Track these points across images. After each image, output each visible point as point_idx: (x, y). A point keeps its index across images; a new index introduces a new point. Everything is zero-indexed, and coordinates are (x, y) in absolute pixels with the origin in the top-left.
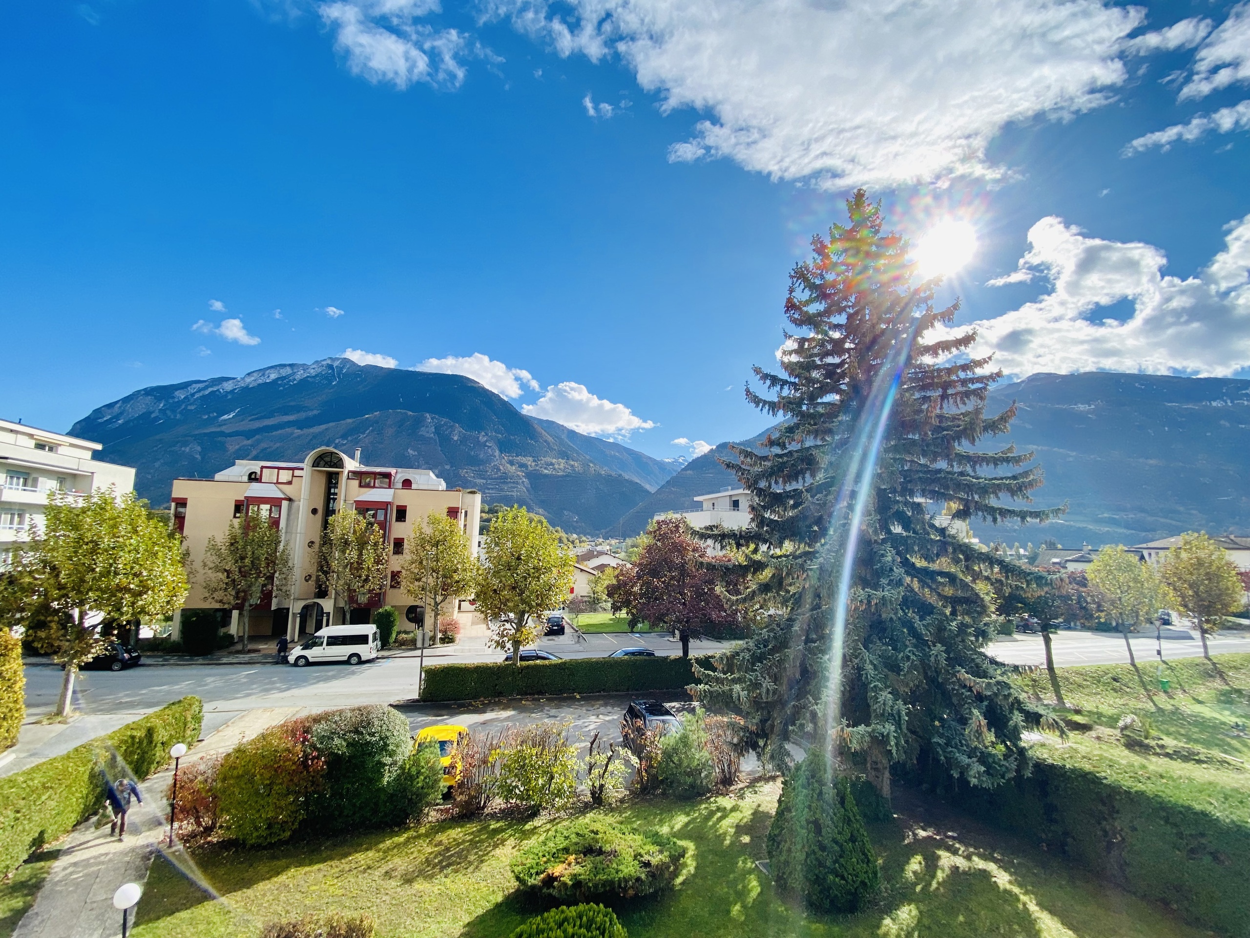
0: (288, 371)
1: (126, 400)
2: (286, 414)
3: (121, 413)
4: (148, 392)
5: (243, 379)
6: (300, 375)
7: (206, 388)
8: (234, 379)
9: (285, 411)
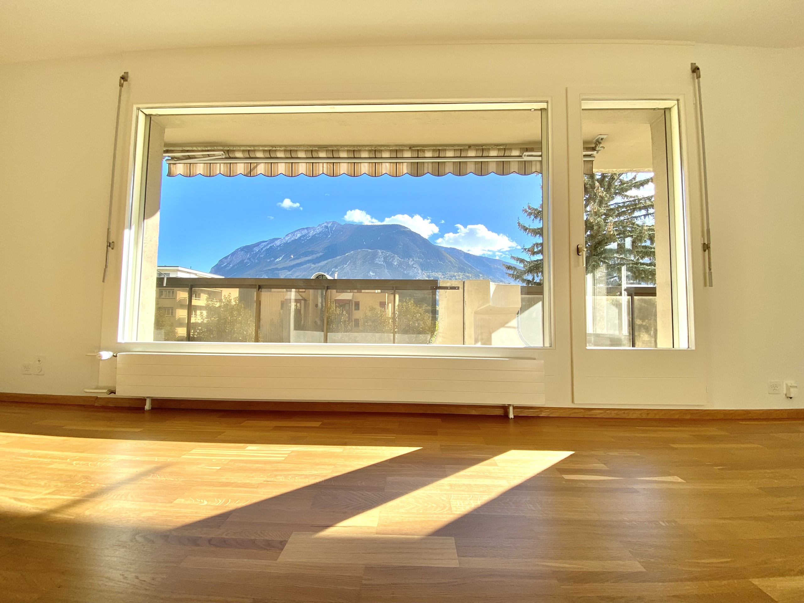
0: (305, 231)
1: (233, 254)
2: (307, 256)
3: (231, 261)
4: (242, 249)
5: (284, 238)
6: (312, 233)
7: (268, 244)
8: (280, 238)
9: (306, 254)
